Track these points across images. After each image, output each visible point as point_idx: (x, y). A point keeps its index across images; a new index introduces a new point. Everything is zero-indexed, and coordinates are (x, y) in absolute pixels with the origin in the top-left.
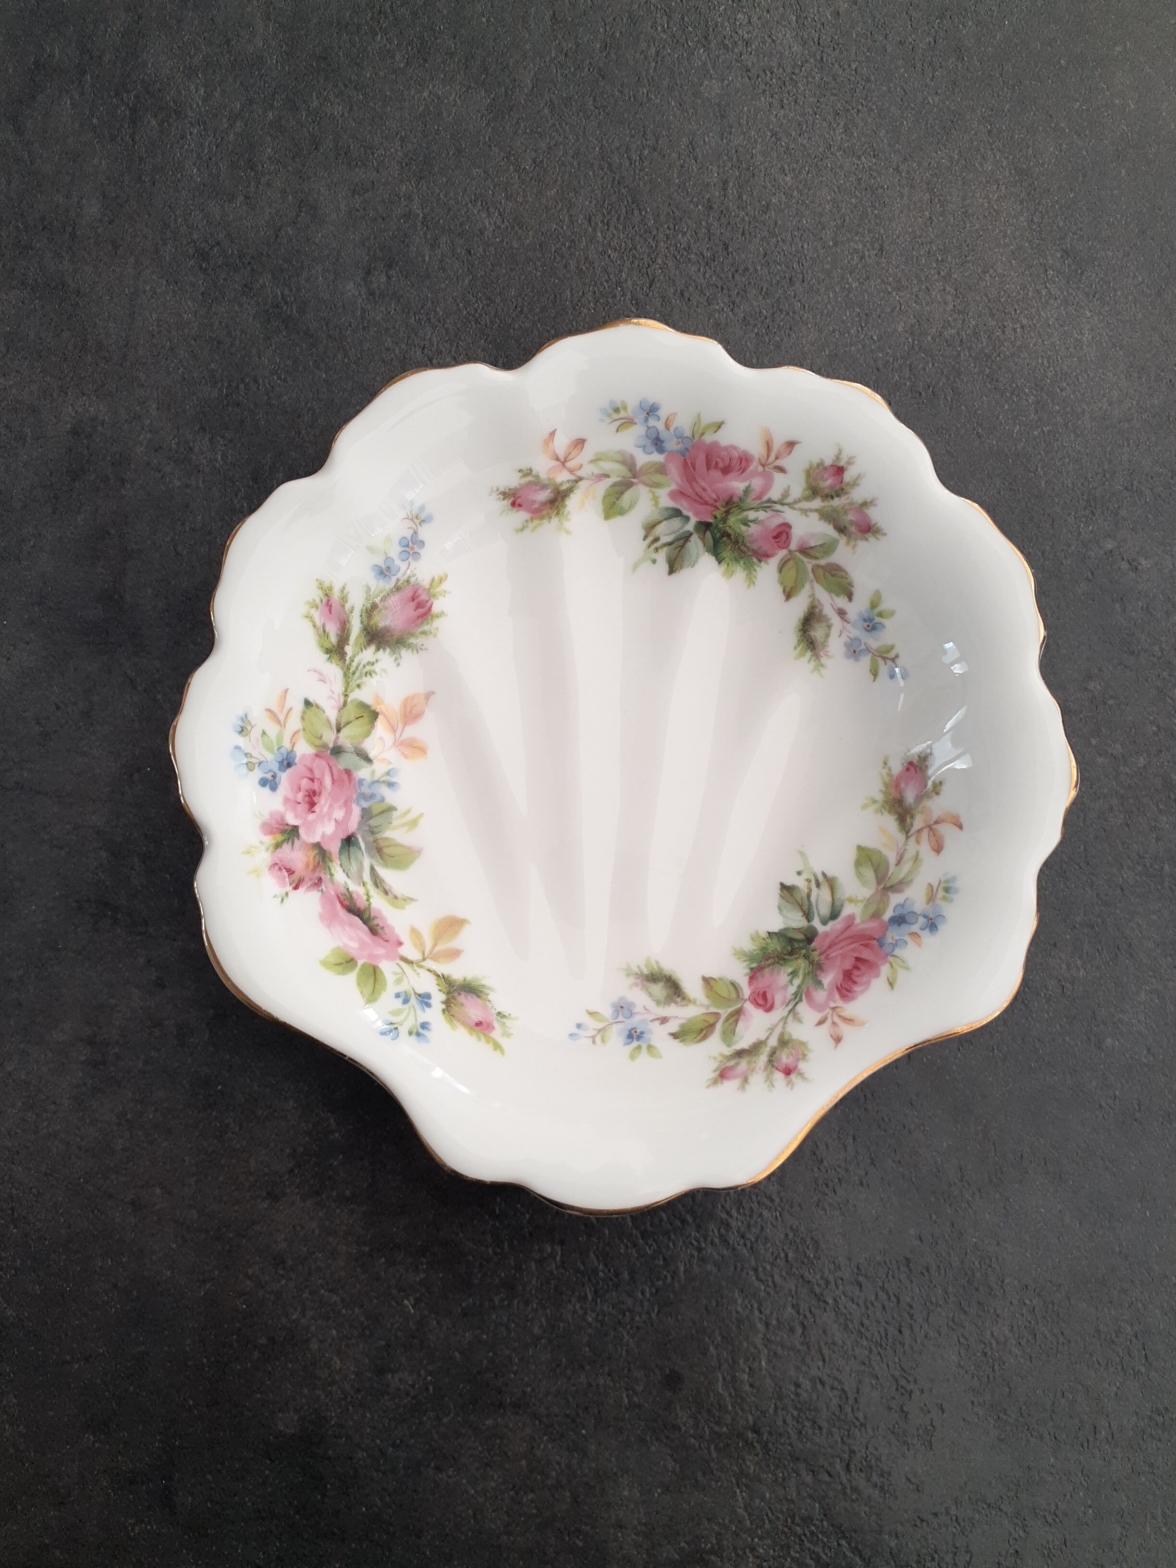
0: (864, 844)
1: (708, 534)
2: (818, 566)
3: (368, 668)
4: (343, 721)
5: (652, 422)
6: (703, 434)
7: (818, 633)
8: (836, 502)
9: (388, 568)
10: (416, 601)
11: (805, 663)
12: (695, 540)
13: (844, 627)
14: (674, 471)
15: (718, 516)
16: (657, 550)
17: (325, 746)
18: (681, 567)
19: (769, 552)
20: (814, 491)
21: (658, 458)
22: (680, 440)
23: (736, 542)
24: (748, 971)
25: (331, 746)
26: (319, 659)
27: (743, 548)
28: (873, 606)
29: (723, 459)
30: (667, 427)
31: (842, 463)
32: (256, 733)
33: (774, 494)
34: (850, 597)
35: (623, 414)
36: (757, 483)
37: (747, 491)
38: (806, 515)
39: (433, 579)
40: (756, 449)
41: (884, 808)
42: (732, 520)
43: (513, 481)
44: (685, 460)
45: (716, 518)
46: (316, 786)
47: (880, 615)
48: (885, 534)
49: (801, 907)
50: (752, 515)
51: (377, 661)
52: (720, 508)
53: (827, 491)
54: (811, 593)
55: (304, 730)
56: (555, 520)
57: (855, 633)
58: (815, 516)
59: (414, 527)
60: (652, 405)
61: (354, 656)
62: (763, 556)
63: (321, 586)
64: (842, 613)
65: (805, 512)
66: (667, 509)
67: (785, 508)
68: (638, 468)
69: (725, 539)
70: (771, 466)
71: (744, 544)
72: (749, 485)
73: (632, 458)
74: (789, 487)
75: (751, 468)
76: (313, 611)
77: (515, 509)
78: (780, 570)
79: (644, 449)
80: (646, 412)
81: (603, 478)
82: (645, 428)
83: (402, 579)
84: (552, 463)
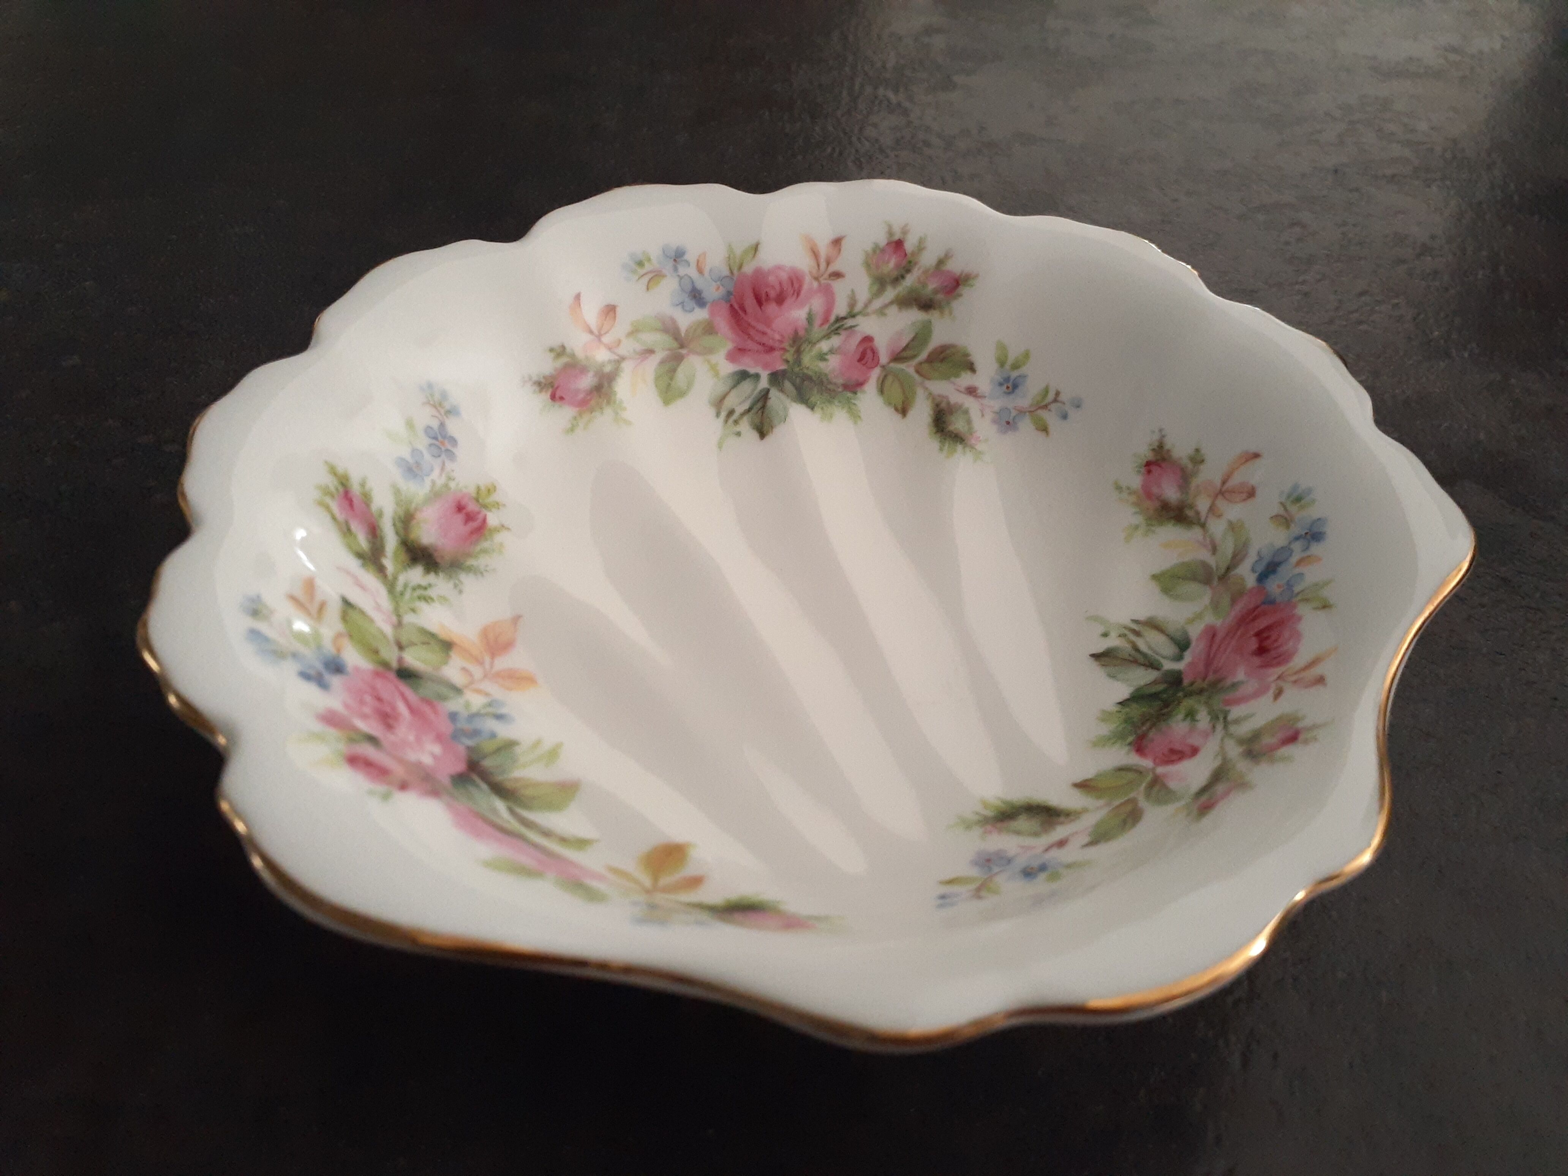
0: (1156, 570)
1: (788, 385)
2: (921, 363)
3: (420, 592)
4: (403, 640)
5: (682, 271)
6: (740, 267)
7: (957, 424)
8: (910, 281)
9: (418, 464)
10: (464, 511)
11: (961, 458)
12: (774, 393)
13: (982, 405)
14: (723, 324)
15: (791, 360)
16: (736, 422)
17: (385, 665)
18: (772, 427)
19: (861, 380)
20: (881, 283)
21: (701, 314)
22: (718, 283)
23: (821, 383)
24: (1127, 748)
25: (394, 664)
26: (350, 562)
27: (830, 386)
28: (1002, 363)
29: (773, 287)
30: (700, 271)
31: (896, 238)
32: (276, 620)
33: (840, 309)
34: (971, 367)
35: (648, 267)
36: (818, 304)
37: (810, 319)
38: (884, 315)
39: (478, 489)
40: (803, 263)
41: (1152, 525)
42: (807, 359)
43: (546, 366)
44: (731, 306)
45: (787, 361)
46: (387, 708)
47: (1016, 366)
48: (977, 276)
49: (1135, 662)
50: (825, 346)
52: (788, 348)
53: (895, 273)
54: (927, 394)
55: (350, 636)
56: (608, 411)
57: (996, 404)
58: (893, 310)
59: (439, 416)
60: (677, 250)
61: (397, 573)
62: (857, 386)
63: (333, 471)
64: (971, 391)
65: (881, 312)
66: (731, 375)
67: (859, 319)
68: (683, 333)
69: (807, 383)
70: (826, 276)
71: (831, 383)
72: (810, 310)
73: (673, 321)
74: (853, 291)
75: (806, 287)
76: (328, 500)
77: (557, 404)
78: (881, 391)
79: (683, 307)
80: (672, 260)
81: (647, 355)
82: (677, 280)
83: (439, 483)
84: (587, 337)
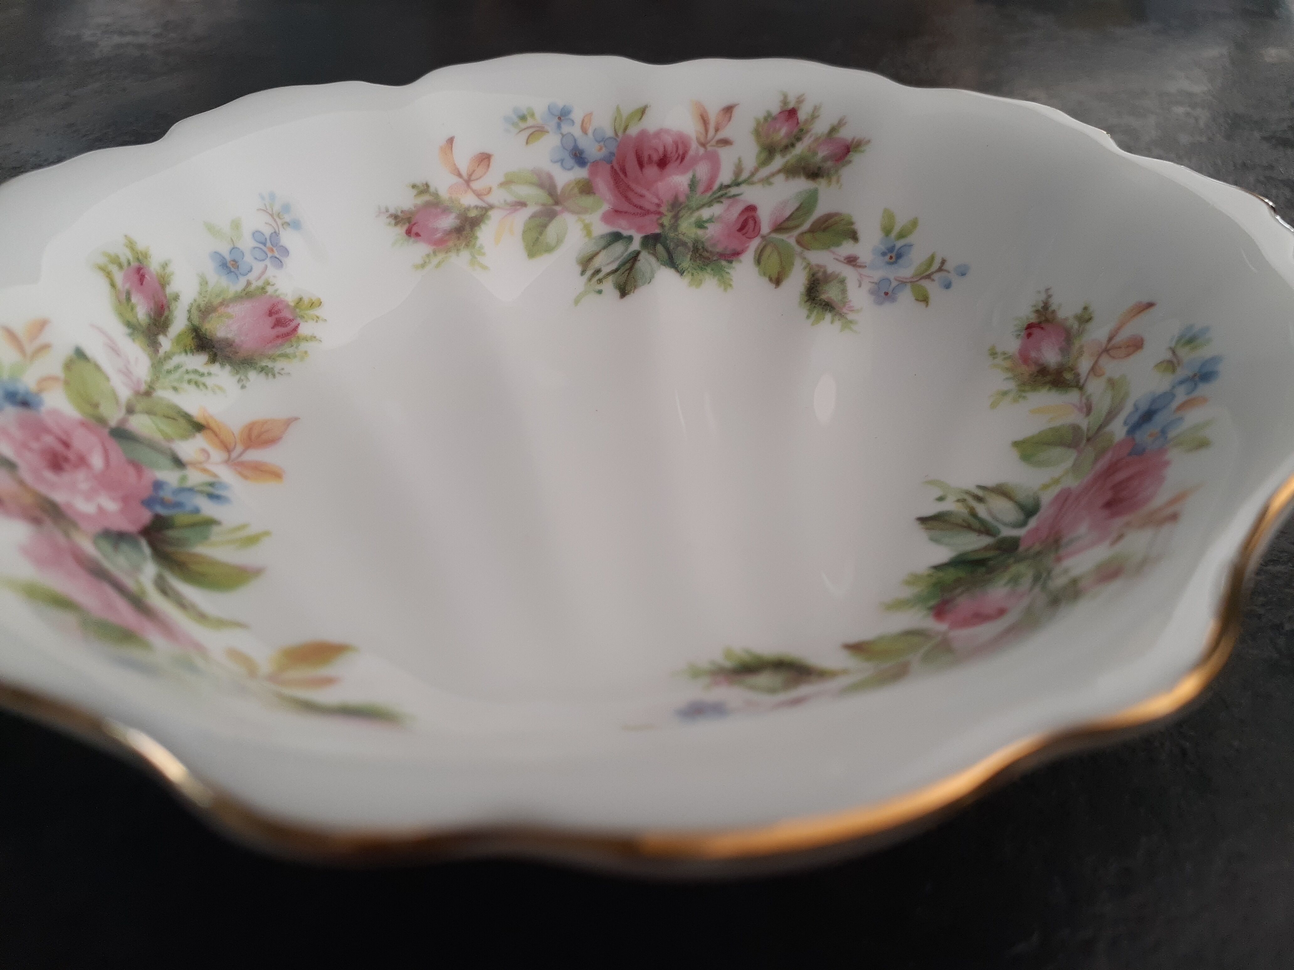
0: (1019, 437)
1: (660, 248)
2: (802, 234)
3: (193, 377)
4: (140, 406)
5: (566, 129)
6: (625, 129)
7: (830, 293)
8: (800, 149)
9: (236, 263)
10: (275, 317)
11: (828, 326)
12: (645, 257)
13: (861, 275)
14: (603, 185)
15: (666, 224)
16: (600, 281)
17: (101, 420)
18: (635, 287)
19: (738, 249)
20: (770, 151)
21: (582, 173)
22: (602, 144)
23: (696, 249)
24: (927, 612)
25: (113, 424)
27: (706, 254)
28: (887, 231)
29: (656, 150)
30: (585, 131)
31: (791, 106)
33: (725, 176)
34: (854, 236)
35: (530, 122)
36: (702, 171)
37: (693, 185)
38: (770, 184)
39: (300, 299)
40: (690, 128)
41: (1024, 391)
42: (685, 225)
43: (406, 201)
44: (612, 167)
45: (663, 226)
47: (901, 236)
48: (869, 142)
49: (969, 527)
50: (706, 213)
51: (209, 374)
52: (666, 213)
53: (785, 142)
54: (804, 264)
55: (67, 382)
56: (465, 253)
57: (877, 275)
58: (780, 180)
59: (274, 225)
60: (563, 109)
61: (173, 353)
62: (733, 255)
63: (129, 244)
64: (852, 261)
65: (767, 181)
66: (602, 237)
67: (743, 188)
68: (559, 190)
69: (680, 248)
70: (713, 142)
71: (706, 250)
72: (694, 176)
73: (550, 177)
74: (740, 160)
75: (691, 153)
77: (414, 240)
78: (758, 261)
79: (562, 164)
80: (556, 118)
81: (519, 207)
82: (559, 137)
83: (255, 284)
84: (455, 179)
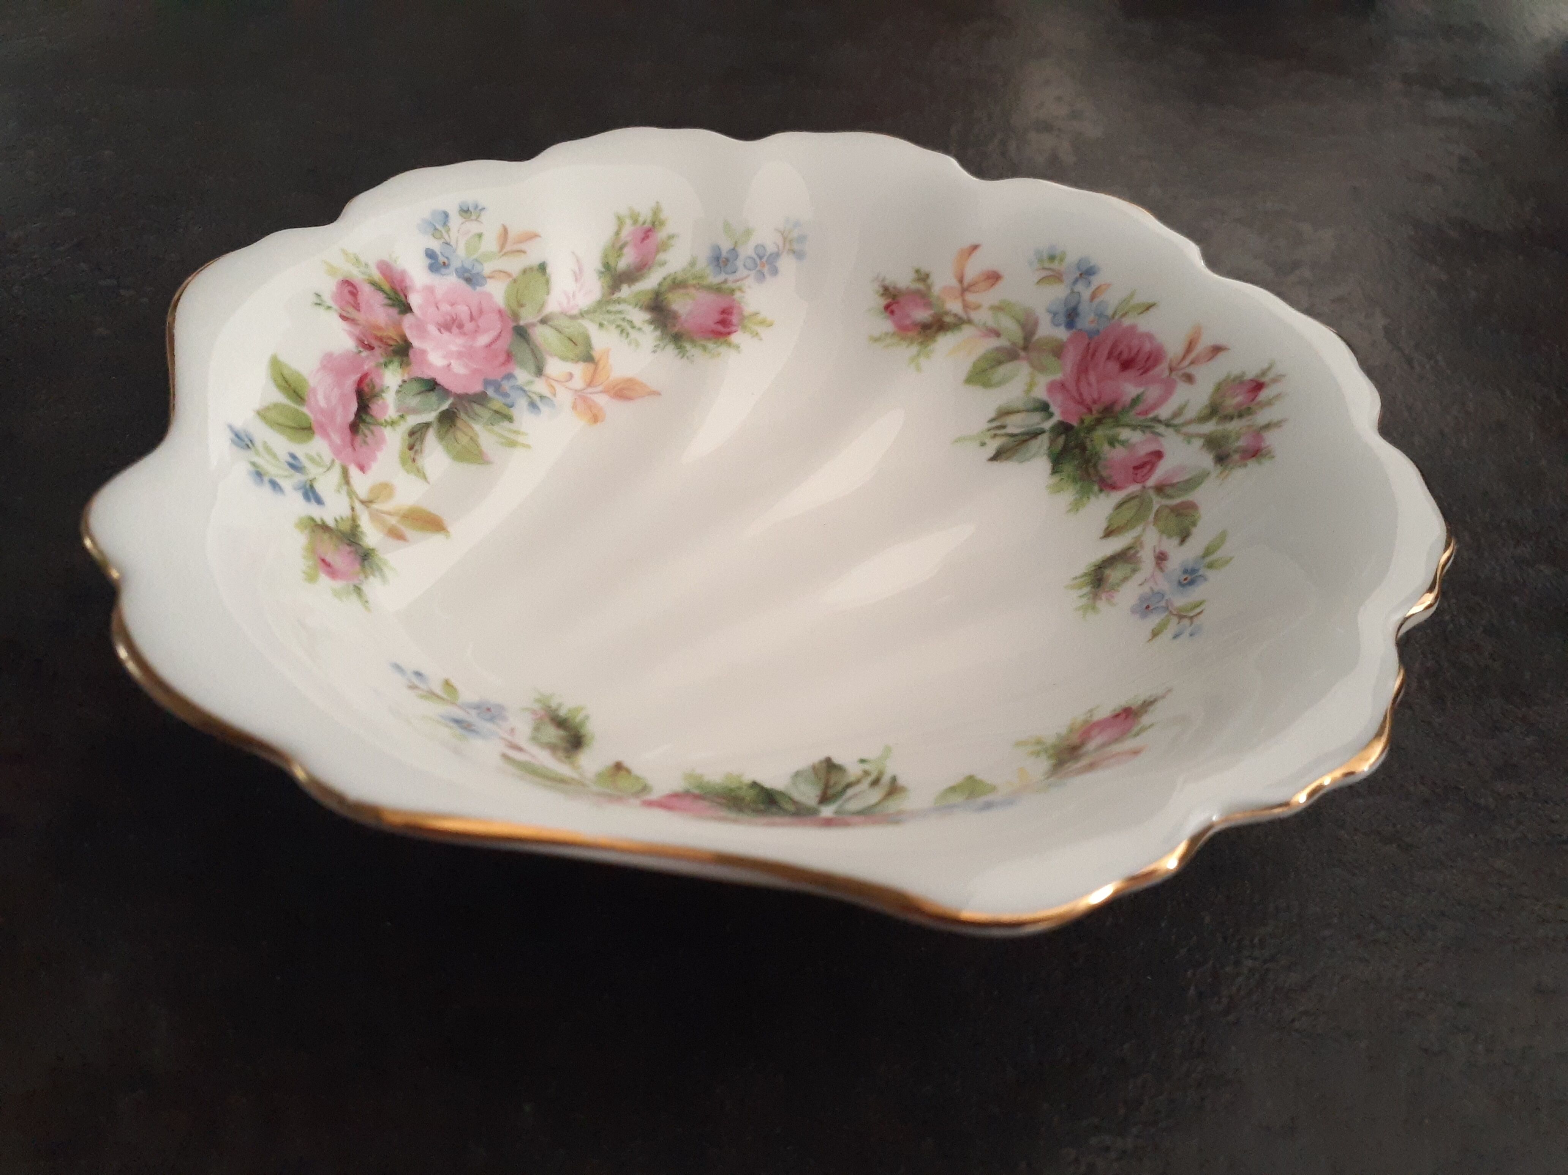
0: (980, 776)
1: (1063, 438)
2: (1167, 506)
3: (625, 325)
4: (555, 322)
5: (1080, 287)
6: (1124, 315)
7: (1116, 573)
8: (1232, 426)
9: (727, 262)
10: (724, 316)
11: (1075, 598)
12: (1043, 440)
13: (1153, 576)
14: (1071, 356)
15: (1087, 422)
16: (994, 436)
17: (516, 316)
18: (1007, 459)
19: (1118, 484)
20: (1214, 411)
21: (1062, 334)
22: (1097, 318)
23: (1087, 461)
25: (522, 323)
26: (593, 263)
27: (1091, 471)
28: (1208, 552)
29: (1130, 350)
30: (1093, 297)
31: (1265, 379)
32: (473, 227)
33: (1164, 412)
34: (1184, 537)
35: (1055, 265)
36: (1152, 392)
37: (1135, 401)
38: (1189, 442)
39: (756, 314)
40: (1174, 346)
41: (1047, 751)
42: (1100, 433)
43: (903, 280)
44: (1089, 344)
45: (1082, 422)
46: (469, 326)
47: (1209, 565)
48: (1273, 458)
49: (828, 787)
50: (1125, 434)
51: (640, 329)
52: (1094, 412)
53: (1230, 411)
54: (1138, 534)
55: (515, 281)
56: (914, 349)
57: (1163, 584)
58: (1198, 443)
59: (781, 247)
60: (1092, 267)
61: (625, 301)
62: (1107, 485)
63: (656, 211)
64: (1161, 558)
65: (1189, 438)
66: (1036, 400)
67: (1169, 432)
68: (1035, 339)
69: (1077, 451)
70: (1181, 372)
71: (1095, 466)
72: (1143, 393)
73: (1036, 324)
74: (1187, 403)
75: (1156, 370)
76: (628, 222)
77: (887, 314)
78: (1119, 506)
79: (1054, 317)
80: (1079, 273)
81: (992, 334)
82: (1068, 291)
83: (730, 285)
84: (954, 282)
